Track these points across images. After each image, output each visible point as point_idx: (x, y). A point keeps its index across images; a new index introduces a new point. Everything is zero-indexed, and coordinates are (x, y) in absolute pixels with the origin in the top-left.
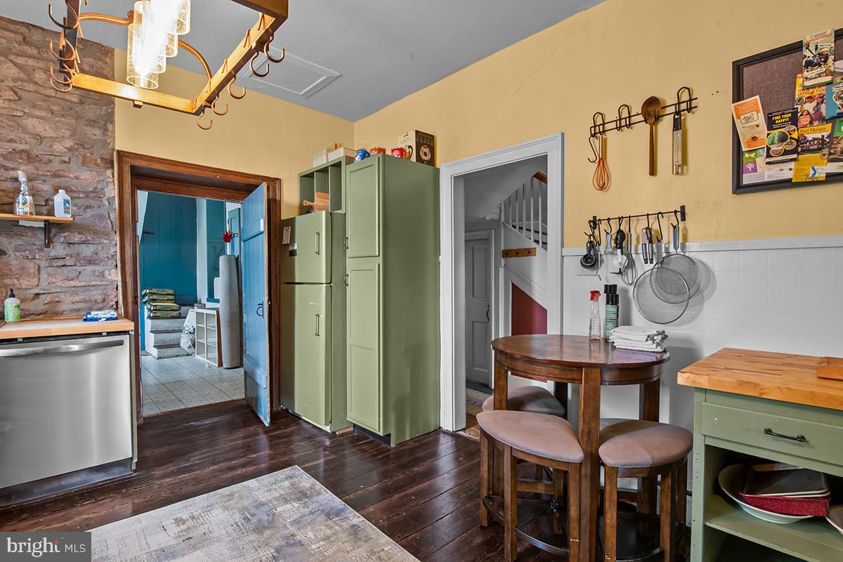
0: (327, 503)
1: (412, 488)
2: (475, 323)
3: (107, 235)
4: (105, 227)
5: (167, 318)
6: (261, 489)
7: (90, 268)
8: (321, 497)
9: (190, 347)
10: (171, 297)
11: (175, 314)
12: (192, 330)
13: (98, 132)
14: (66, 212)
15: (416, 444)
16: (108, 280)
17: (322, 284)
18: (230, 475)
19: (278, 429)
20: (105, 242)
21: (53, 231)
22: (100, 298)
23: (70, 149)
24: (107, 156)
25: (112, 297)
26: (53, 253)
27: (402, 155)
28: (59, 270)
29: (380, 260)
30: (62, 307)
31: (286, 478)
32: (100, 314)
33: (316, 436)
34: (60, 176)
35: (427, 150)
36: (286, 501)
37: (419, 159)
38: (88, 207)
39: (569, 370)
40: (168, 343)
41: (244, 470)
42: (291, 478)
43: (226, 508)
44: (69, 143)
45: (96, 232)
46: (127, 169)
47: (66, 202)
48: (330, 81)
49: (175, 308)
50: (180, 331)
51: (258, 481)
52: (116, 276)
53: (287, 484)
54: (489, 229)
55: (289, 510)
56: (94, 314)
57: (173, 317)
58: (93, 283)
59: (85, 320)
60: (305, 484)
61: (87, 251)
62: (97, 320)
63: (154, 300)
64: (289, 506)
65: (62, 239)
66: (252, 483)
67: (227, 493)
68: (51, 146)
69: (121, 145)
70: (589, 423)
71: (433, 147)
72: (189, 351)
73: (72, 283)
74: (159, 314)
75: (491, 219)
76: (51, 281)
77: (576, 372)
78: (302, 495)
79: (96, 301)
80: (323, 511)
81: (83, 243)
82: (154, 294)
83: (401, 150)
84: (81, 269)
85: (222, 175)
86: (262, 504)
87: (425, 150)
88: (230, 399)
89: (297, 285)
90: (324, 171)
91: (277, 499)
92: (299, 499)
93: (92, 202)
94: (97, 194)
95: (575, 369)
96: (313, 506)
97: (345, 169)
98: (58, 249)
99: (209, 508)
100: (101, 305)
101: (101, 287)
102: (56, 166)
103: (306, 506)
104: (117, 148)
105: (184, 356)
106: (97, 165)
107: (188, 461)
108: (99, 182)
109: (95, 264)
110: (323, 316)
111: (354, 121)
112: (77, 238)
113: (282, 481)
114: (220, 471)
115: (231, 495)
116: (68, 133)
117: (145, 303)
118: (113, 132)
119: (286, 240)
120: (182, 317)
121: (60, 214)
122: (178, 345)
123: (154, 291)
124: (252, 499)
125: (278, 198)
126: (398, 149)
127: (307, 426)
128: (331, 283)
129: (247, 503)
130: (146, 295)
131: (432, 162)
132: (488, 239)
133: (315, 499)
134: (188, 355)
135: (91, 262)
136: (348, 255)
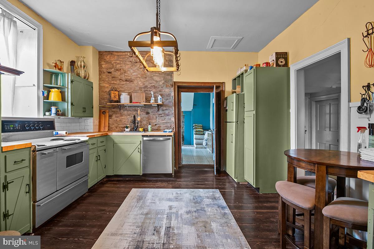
0: (221, 203)
1: (258, 210)
2: (331, 145)
3: (171, 107)
4: (171, 105)
5: (199, 134)
6: (202, 192)
7: (167, 117)
8: (220, 201)
9: (206, 145)
10: (201, 127)
11: (202, 133)
12: (206, 139)
13: (169, 77)
14: (160, 101)
15: (272, 196)
16: (172, 121)
17: (234, 122)
18: (196, 186)
19: (220, 177)
20: (171, 109)
21: (159, 107)
22: (169, 126)
23: (163, 83)
24: (172, 84)
25: (172, 126)
26: (159, 113)
27: (267, 65)
28: (161, 118)
29: (254, 112)
30: (161, 128)
31: (212, 192)
32: (167, 130)
33: (232, 182)
34: (161, 91)
35: (283, 60)
36: (208, 198)
37: (278, 65)
38: (167, 99)
39: (309, 164)
40: (199, 143)
41: (201, 186)
42: (214, 192)
43: (190, 194)
44: (163, 82)
45: (169, 107)
46: (176, 87)
47: (161, 98)
48: (239, 41)
49: (202, 131)
50: (203, 139)
51: (203, 190)
52: (173, 119)
53: (211, 193)
54: (339, 93)
55: (207, 201)
56: (166, 130)
57: (201, 134)
58: (168, 121)
59: (164, 132)
60: (217, 196)
61: (167, 112)
62: (166, 132)
63: (196, 128)
64: (208, 200)
65: (161, 109)
66: (201, 190)
67: (193, 190)
68: (159, 83)
69: (175, 80)
70: (319, 193)
71: (287, 58)
72: (206, 147)
73: (163, 121)
74: (197, 133)
75: (336, 87)
76: (159, 121)
77: (313, 166)
78: (214, 198)
79: (169, 127)
80: (218, 205)
81: (166, 110)
82: (196, 126)
83: (267, 64)
84: (165, 117)
85: (203, 84)
86: (200, 197)
87: (281, 60)
88: (209, 164)
89: (228, 123)
90: (239, 77)
91: (206, 197)
92: (213, 199)
93: (168, 98)
94: (169, 95)
95: (312, 164)
96: (216, 202)
97: (245, 75)
98: (161, 112)
99: (186, 193)
100: (170, 128)
101: (170, 123)
102: (160, 88)
103: (213, 201)
104: (174, 81)
105: (204, 148)
106: (169, 87)
107: (187, 179)
108: (170, 92)
109: (169, 116)
110: (234, 135)
111: (258, 52)
112: (164, 108)
113: (211, 192)
114: (195, 184)
115: (193, 191)
116: (163, 79)
117: (194, 129)
118: (173, 76)
119: (225, 106)
120: (204, 134)
121: (160, 102)
122: (202, 144)
123: (196, 125)
124: (199, 194)
125: (224, 90)
126: (265, 63)
127: (230, 178)
128: (238, 122)
129: (196, 195)
130: (194, 126)
131: (286, 65)
132: (338, 98)
133: (218, 201)
134: (205, 148)
135: (168, 115)
136: (245, 110)
